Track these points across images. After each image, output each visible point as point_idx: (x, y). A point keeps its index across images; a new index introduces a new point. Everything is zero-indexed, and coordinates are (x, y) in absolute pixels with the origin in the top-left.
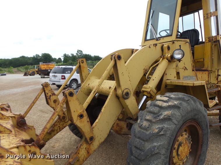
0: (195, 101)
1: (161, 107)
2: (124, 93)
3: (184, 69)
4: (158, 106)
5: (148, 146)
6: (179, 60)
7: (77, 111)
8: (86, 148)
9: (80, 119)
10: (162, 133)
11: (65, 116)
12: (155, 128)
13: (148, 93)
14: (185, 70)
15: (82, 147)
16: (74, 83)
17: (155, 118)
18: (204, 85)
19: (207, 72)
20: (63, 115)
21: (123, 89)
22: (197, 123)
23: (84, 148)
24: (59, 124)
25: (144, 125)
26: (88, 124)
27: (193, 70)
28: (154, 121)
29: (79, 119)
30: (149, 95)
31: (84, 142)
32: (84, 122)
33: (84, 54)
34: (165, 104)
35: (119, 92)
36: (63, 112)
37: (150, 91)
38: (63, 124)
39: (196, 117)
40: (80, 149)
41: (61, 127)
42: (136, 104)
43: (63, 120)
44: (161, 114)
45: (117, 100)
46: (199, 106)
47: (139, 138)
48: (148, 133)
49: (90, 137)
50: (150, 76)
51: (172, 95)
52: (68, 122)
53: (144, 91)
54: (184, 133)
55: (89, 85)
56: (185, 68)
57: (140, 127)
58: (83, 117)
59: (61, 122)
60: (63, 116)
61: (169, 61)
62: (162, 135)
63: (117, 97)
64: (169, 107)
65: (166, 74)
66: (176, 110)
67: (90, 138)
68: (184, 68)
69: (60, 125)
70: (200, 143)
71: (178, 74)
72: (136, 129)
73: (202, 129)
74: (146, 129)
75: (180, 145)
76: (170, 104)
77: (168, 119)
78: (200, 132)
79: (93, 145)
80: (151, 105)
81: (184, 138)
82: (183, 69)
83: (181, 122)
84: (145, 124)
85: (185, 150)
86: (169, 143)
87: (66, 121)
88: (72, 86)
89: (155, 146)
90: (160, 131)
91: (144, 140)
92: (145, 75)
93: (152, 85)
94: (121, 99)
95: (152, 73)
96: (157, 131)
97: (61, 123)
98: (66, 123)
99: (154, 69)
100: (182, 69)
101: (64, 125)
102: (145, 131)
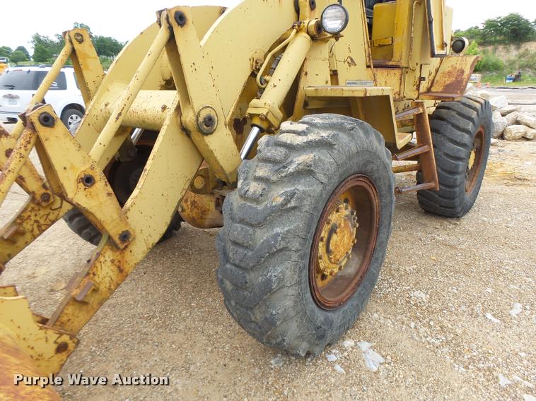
0: (366, 132)
1: (290, 148)
2: (201, 119)
3: (348, 63)
4: (285, 145)
5: (262, 236)
6: (337, 35)
7: (73, 167)
8: (112, 261)
9: (85, 189)
10: (293, 204)
11: (49, 192)
12: (277, 196)
13: (261, 119)
14: (350, 66)
15: (102, 259)
16: (74, 116)
17: (277, 171)
18: (388, 96)
19: (397, 72)
20: (43, 191)
21: (197, 110)
22: (370, 181)
23: (109, 260)
24: (36, 215)
25: (252, 190)
26: (110, 201)
27: (368, 67)
28: (274, 178)
29: (83, 187)
30: (264, 126)
31: (106, 247)
32: (97, 195)
33: (96, 37)
34: (299, 140)
35: (189, 117)
36: (40, 184)
37: (268, 113)
38: (48, 215)
39: (369, 168)
40: (98, 265)
41: (42, 222)
42: (234, 146)
43: (44, 204)
44: (291, 162)
45: (186, 138)
46: (376, 143)
47: (242, 221)
48: (260, 207)
49: (120, 232)
50: (267, 78)
51: (317, 119)
52: (61, 207)
53: (252, 116)
54: (343, 206)
55: (106, 105)
56: (351, 59)
57: (244, 196)
58: (94, 183)
59: (39, 210)
60: (45, 193)
61: (313, 38)
62: (294, 208)
63: (185, 130)
64: (310, 146)
65: (306, 74)
66: (325, 151)
67: (120, 235)
68: (349, 60)
69: (38, 218)
70: (375, 225)
71: (334, 74)
72: (235, 203)
73: (380, 196)
74: (256, 200)
75: (333, 231)
76: (312, 137)
77: (306, 172)
78: (376, 202)
79: (131, 251)
80: (268, 144)
81: (342, 215)
82: (346, 63)
83: (336, 180)
84: (254, 188)
85: (343, 240)
86: (309, 226)
87: (54, 207)
88: (70, 123)
89: (277, 235)
90: (287, 201)
91: (252, 225)
92: (253, 75)
93: (271, 99)
94: (196, 136)
95: (270, 70)
96: (280, 200)
97: (42, 212)
98: (56, 212)
99: (276, 59)
100: (344, 62)
101: (52, 217)
102: (254, 205)
